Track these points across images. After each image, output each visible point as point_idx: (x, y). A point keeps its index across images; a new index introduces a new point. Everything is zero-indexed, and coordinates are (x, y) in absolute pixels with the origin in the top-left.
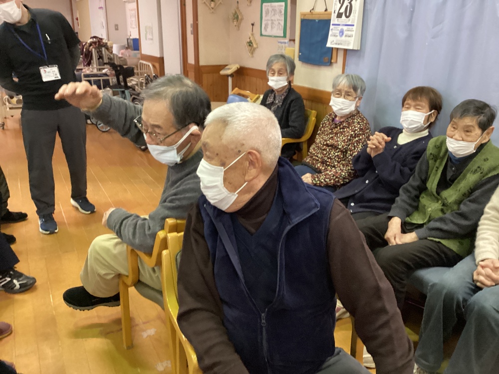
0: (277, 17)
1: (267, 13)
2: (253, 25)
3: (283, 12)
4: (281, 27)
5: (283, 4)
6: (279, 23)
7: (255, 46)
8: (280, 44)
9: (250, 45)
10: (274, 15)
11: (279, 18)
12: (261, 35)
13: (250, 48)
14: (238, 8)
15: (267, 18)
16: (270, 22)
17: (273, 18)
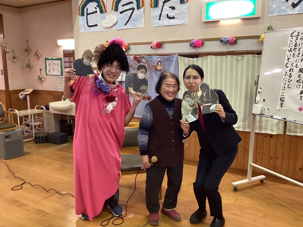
0: (56, 67)
1: (50, 64)
2: (40, 70)
3: (60, 65)
4: (59, 71)
5: (60, 61)
6: (58, 69)
7: (43, 79)
8: (59, 79)
9: (40, 80)
10: (54, 66)
11: (58, 67)
12: (47, 74)
13: (40, 81)
14: (29, 62)
15: (49, 67)
16: (52, 69)
17: (53, 67)
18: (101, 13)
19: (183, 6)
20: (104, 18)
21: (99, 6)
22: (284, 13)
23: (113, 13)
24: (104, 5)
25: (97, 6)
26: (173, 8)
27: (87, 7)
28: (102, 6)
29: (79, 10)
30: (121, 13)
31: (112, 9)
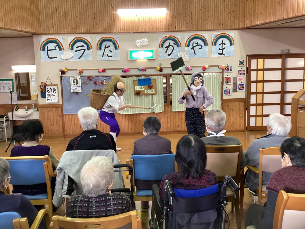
0: (7, 86)
3: (11, 84)
5: (11, 81)
6: (9, 88)
11: (9, 86)
17: (4, 86)
18: (60, 50)
19: (116, 51)
20: (63, 54)
21: (58, 45)
22: (165, 58)
23: (69, 51)
24: (62, 46)
25: (56, 46)
26: (111, 51)
27: (47, 45)
28: (60, 46)
29: (41, 47)
30: (76, 51)
31: (69, 48)
